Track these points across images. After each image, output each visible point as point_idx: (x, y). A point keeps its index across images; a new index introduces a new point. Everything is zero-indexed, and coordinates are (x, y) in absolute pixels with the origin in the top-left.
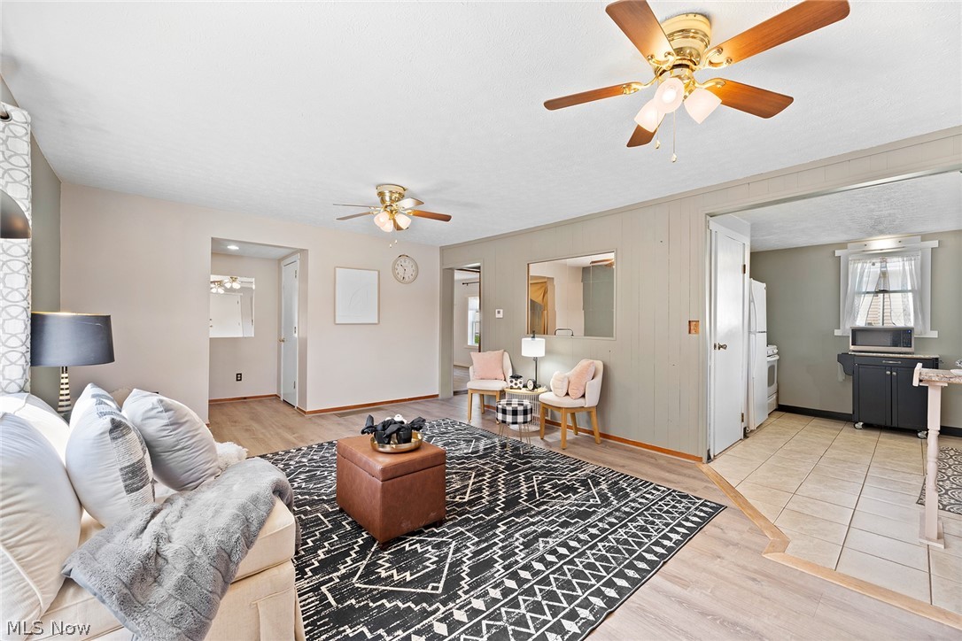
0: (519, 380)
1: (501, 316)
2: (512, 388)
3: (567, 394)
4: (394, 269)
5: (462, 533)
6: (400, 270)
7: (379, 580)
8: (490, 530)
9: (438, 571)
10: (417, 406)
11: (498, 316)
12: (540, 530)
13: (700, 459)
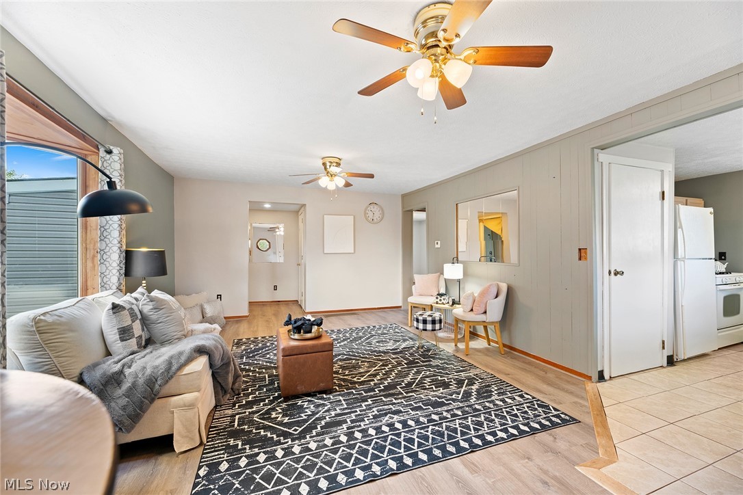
0: (443, 297)
1: (438, 246)
2: (437, 303)
3: (472, 310)
4: (365, 214)
5: (340, 401)
6: (370, 214)
7: (269, 419)
8: (360, 402)
9: (306, 421)
10: (381, 314)
11: (437, 246)
12: (394, 409)
13: (590, 378)
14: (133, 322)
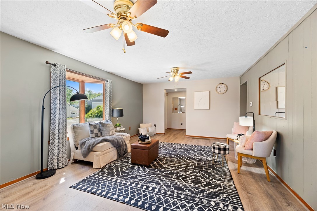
3: (245, 146)
6: (219, 88)
14: (94, 129)
